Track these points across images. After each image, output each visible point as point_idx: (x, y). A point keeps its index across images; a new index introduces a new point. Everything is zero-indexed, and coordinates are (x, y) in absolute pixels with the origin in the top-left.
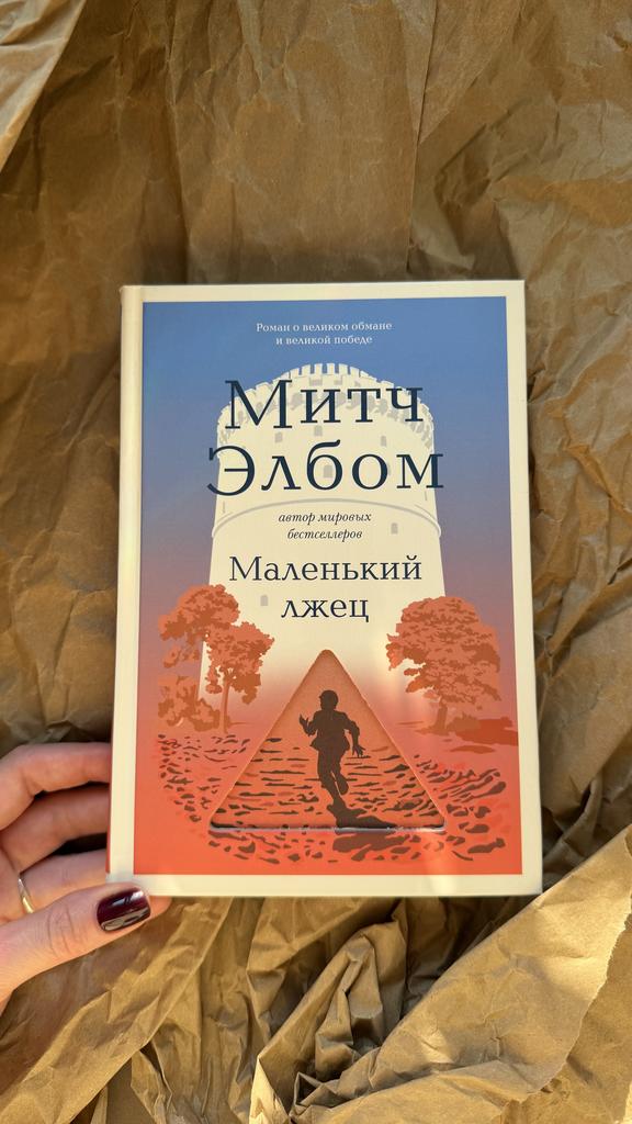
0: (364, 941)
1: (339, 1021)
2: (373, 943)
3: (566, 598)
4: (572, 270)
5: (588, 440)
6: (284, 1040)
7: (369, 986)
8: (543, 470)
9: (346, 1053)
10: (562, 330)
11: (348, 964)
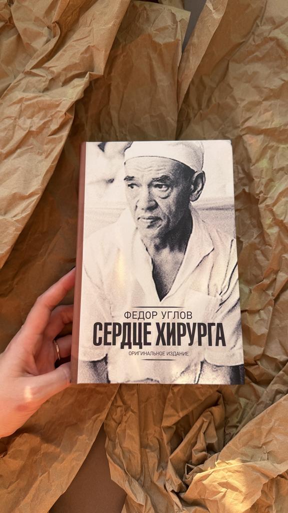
0: (209, 413)
1: (201, 444)
2: (212, 414)
3: (277, 278)
4: (272, 159)
5: (282, 218)
6: (179, 453)
7: (212, 431)
8: (265, 230)
9: (205, 455)
10: (269, 179)
11: (203, 422)
